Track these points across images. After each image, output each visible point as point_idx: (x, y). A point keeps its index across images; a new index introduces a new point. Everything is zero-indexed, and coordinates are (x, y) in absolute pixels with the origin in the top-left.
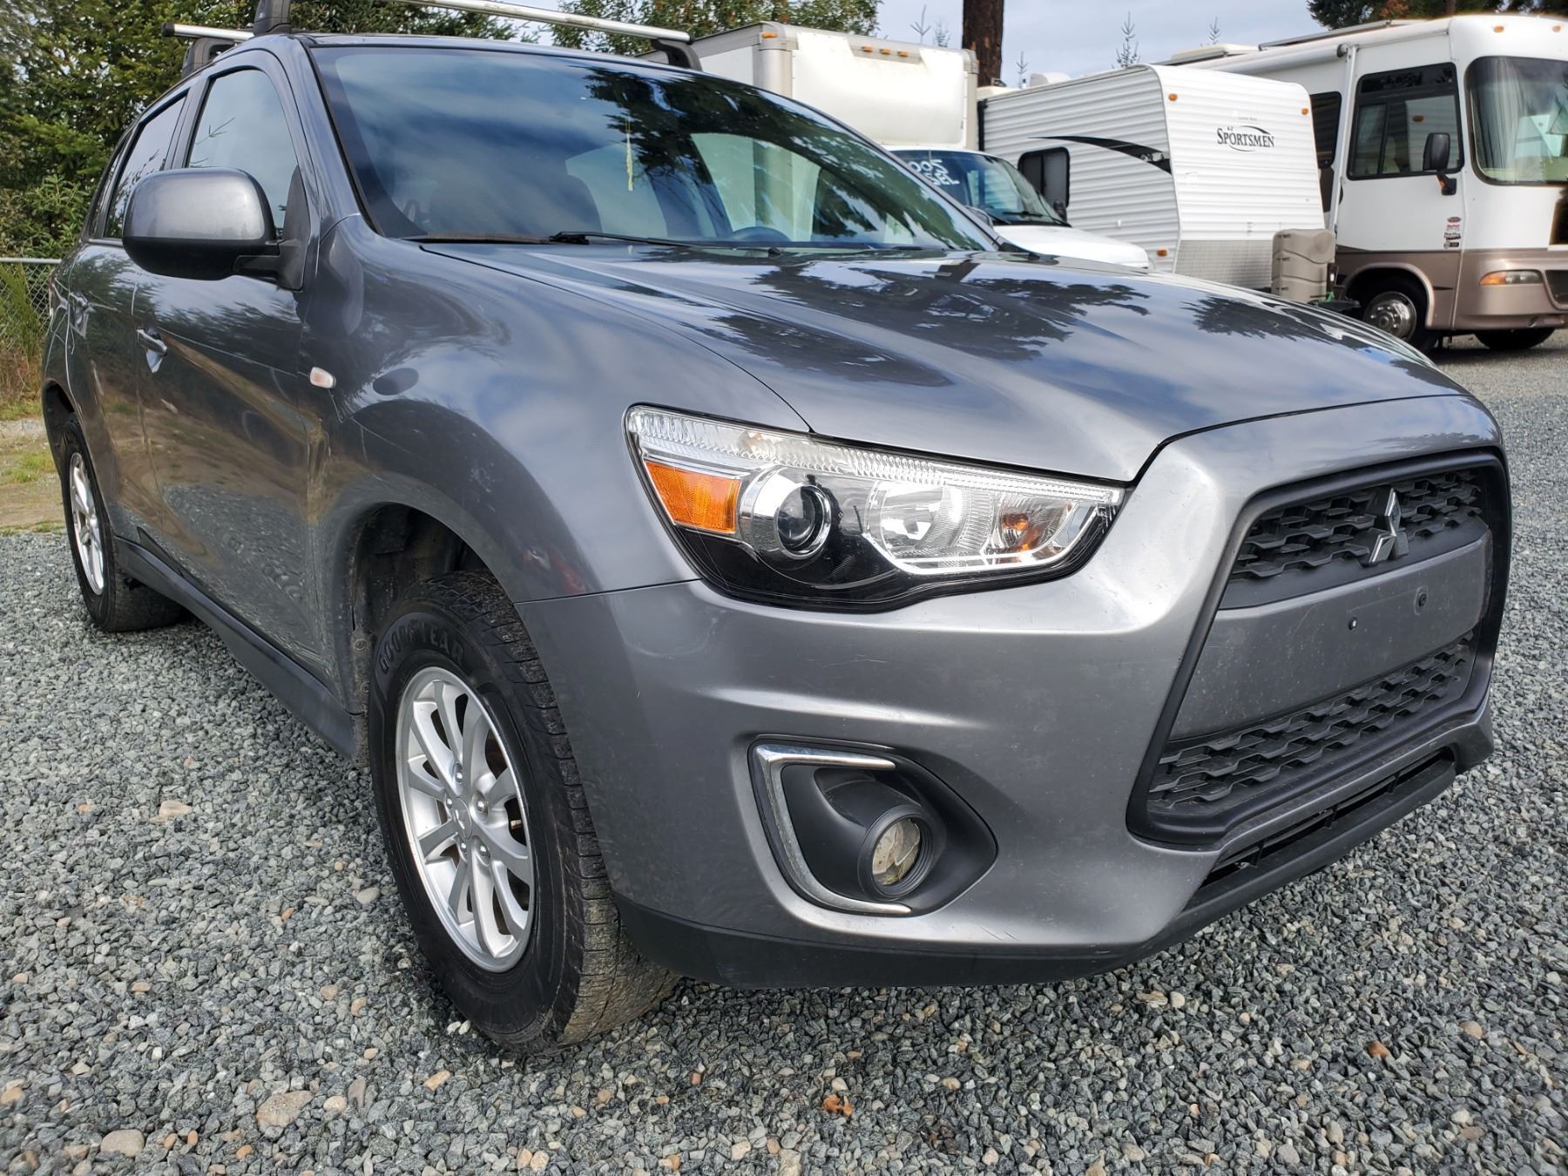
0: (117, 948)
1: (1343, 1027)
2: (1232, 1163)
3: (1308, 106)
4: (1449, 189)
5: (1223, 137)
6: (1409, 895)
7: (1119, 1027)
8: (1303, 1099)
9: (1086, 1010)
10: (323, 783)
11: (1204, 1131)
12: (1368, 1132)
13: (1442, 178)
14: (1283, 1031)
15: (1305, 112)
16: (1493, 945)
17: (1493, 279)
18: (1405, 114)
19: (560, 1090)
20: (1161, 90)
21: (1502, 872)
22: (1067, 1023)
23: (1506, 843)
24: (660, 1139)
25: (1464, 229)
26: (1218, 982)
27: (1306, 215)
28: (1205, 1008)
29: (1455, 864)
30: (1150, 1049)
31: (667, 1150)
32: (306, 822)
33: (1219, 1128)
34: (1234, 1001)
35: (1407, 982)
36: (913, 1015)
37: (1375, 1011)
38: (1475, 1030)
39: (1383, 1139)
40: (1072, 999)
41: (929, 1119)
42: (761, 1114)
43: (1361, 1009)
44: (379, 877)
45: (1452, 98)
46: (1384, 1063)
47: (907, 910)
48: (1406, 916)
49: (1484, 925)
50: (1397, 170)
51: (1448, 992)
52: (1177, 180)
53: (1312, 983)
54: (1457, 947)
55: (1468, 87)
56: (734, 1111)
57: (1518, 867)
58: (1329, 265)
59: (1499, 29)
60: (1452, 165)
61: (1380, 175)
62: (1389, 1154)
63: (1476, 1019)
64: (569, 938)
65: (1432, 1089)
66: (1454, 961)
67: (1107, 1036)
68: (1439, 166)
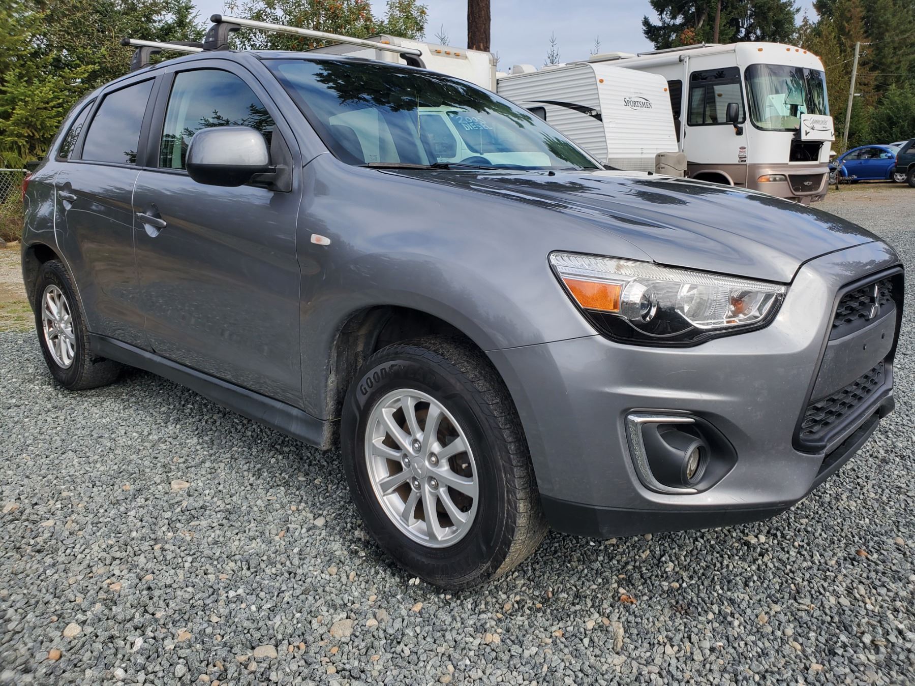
0: (196, 558)
1: (842, 545)
2: (821, 608)
3: (667, 87)
4: (739, 132)
5: (627, 103)
6: (845, 483)
7: (741, 553)
8: (840, 577)
9: (722, 547)
10: (259, 466)
11: (803, 596)
12: (876, 589)
13: (735, 126)
14: (816, 548)
15: (666, 90)
16: (892, 503)
17: (763, 179)
18: (713, 92)
19: (483, 606)
20: (595, 77)
21: (880, 471)
22: (715, 554)
23: (876, 457)
24: (548, 623)
25: (748, 153)
26: (777, 529)
27: (669, 145)
28: (776, 542)
29: (858, 468)
30: (760, 562)
31: (554, 628)
32: (261, 486)
33: (808, 594)
34: (788, 537)
35: (862, 522)
36: (640, 556)
37: (853, 536)
38: (900, 541)
39: (883, 591)
40: (713, 542)
41: (673, 602)
42: (593, 606)
43: (846, 536)
44: (321, 512)
45: (738, 85)
46: (867, 558)
47: (695, 491)
48: (848, 494)
49: (884, 495)
50: (711, 122)
51: (881, 525)
52: (605, 125)
53: (819, 527)
54: (876, 505)
55: (746, 79)
56: (578, 607)
57: (887, 468)
58: (685, 171)
59: (760, 50)
60: (740, 120)
61: (704, 124)
62: (889, 597)
63: (898, 536)
64: (507, 521)
65: (894, 568)
66: (878, 512)
67: (737, 558)
68: (733, 119)
